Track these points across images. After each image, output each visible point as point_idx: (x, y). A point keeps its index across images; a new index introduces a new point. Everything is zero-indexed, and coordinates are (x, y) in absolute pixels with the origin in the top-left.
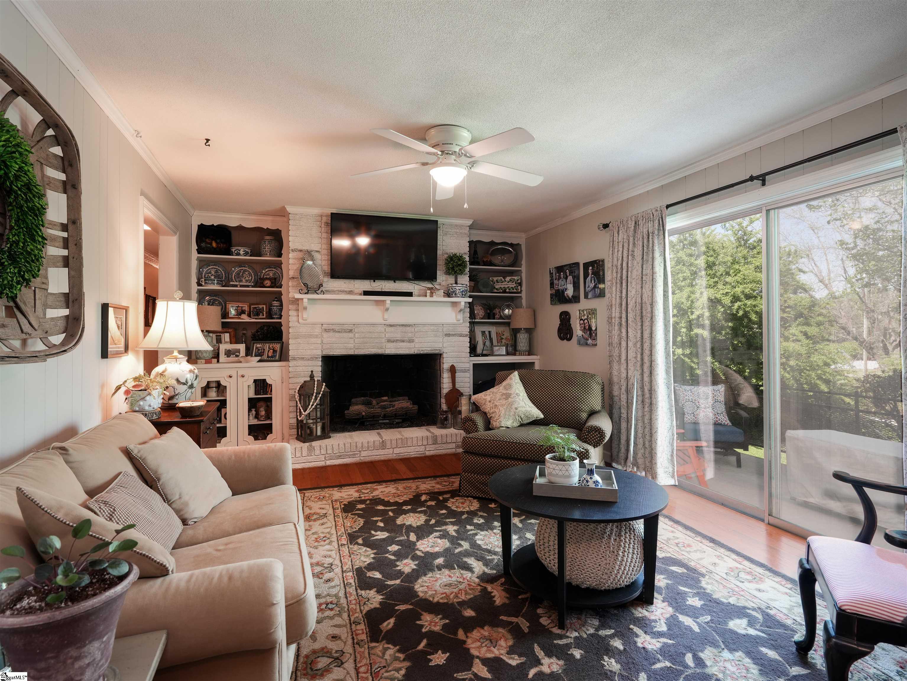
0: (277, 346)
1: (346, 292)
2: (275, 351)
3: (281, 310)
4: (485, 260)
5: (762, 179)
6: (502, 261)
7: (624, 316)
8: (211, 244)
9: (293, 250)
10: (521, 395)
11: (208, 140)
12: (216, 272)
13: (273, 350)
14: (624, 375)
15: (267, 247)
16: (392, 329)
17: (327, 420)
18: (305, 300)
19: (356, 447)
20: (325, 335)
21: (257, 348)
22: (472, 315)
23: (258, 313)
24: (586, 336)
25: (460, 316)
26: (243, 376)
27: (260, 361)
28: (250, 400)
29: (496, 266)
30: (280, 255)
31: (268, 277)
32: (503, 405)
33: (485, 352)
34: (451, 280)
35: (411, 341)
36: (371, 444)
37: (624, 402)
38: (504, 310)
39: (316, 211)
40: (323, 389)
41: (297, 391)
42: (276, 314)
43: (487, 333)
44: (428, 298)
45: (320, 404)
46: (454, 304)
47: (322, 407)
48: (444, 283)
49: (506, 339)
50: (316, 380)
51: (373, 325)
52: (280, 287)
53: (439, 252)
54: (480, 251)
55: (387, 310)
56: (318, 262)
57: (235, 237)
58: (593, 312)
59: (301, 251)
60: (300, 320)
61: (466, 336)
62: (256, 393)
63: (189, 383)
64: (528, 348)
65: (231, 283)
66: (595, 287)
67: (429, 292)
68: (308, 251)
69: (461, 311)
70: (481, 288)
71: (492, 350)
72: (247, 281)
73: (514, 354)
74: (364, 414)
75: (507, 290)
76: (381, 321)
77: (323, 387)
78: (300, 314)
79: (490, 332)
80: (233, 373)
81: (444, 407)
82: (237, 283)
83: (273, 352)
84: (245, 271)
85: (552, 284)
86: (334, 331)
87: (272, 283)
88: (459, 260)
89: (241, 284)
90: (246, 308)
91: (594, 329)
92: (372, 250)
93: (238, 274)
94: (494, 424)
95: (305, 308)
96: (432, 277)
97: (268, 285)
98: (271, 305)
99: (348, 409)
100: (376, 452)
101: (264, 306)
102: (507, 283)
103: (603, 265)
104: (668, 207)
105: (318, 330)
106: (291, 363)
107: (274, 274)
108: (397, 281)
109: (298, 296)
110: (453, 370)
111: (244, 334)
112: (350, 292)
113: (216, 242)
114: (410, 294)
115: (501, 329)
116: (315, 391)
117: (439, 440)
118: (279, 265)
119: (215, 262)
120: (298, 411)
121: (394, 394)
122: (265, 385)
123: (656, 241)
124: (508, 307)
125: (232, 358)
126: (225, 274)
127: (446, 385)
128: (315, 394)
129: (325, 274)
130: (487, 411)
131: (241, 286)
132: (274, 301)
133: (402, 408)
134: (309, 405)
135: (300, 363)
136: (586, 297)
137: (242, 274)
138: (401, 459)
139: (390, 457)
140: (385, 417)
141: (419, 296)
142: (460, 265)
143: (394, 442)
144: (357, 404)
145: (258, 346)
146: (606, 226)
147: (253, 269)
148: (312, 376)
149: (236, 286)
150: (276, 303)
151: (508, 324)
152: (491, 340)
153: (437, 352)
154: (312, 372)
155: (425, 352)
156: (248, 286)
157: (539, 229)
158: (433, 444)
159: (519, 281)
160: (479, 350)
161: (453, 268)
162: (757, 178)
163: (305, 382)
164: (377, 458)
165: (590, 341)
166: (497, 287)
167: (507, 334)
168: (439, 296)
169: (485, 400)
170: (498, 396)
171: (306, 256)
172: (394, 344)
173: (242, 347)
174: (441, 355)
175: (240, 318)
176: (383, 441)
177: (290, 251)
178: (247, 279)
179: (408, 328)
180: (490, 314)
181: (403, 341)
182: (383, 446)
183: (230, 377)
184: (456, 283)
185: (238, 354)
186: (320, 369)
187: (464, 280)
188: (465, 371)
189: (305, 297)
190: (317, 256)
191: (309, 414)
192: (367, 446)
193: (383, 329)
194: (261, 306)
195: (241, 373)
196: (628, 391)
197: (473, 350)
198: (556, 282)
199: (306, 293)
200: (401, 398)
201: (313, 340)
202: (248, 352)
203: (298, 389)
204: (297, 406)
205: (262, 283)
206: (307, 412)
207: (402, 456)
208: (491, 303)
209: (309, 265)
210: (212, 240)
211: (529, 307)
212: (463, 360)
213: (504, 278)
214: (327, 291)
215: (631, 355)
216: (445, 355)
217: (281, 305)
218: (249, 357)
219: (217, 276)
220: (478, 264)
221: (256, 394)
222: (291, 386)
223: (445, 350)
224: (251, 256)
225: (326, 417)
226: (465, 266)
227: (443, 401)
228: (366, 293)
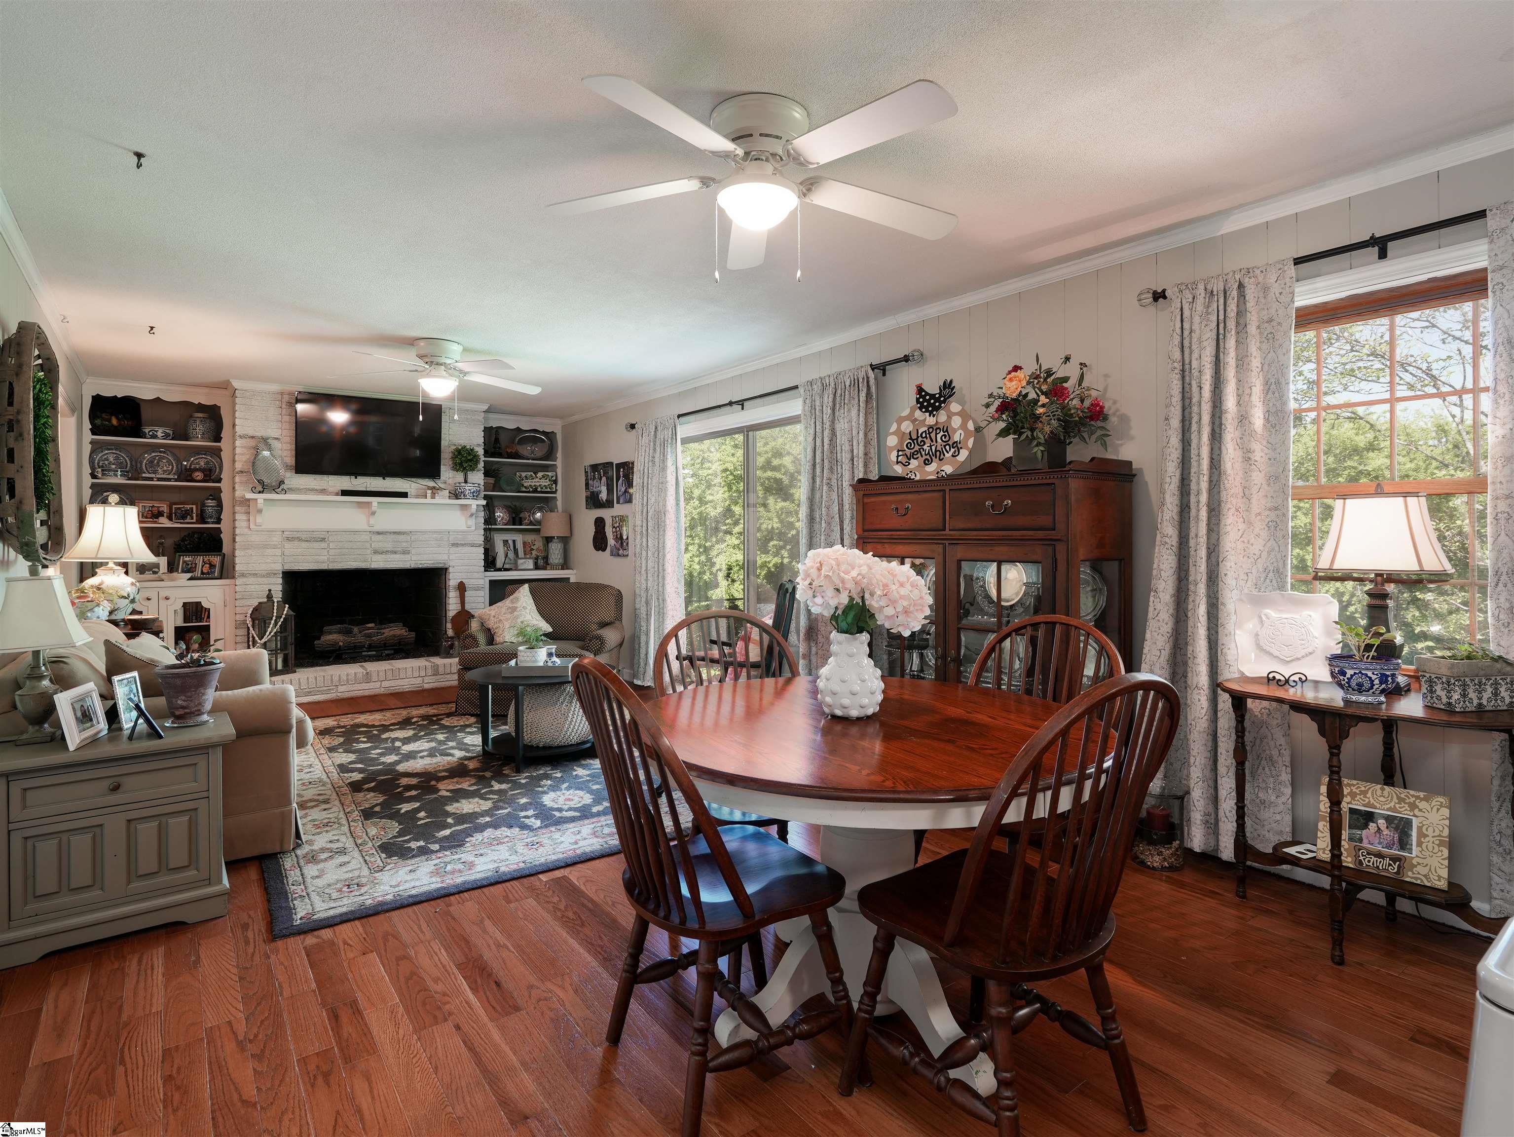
0: (216, 560)
1: (316, 490)
2: (212, 566)
3: (220, 512)
4: (509, 451)
5: (741, 403)
6: (533, 452)
7: (645, 525)
8: (110, 421)
9: (241, 437)
10: (529, 608)
11: (152, 328)
12: (117, 458)
13: (210, 564)
14: (644, 586)
15: (199, 428)
16: (380, 537)
17: (291, 651)
18: (260, 501)
19: (332, 680)
20: (287, 545)
21: (184, 562)
22: (490, 520)
23: (184, 515)
24: (618, 546)
25: (472, 522)
26: (167, 598)
27: (191, 579)
28: (177, 629)
29: (523, 458)
30: (218, 439)
31: (198, 467)
32: (507, 620)
33: (507, 566)
34: (460, 477)
35: (406, 552)
36: (352, 677)
37: (644, 615)
38: (534, 513)
39: (275, 388)
40: (285, 612)
41: (249, 615)
42: (211, 517)
43: (510, 542)
44: (429, 500)
45: (281, 632)
46: (464, 507)
47: (283, 635)
48: (450, 481)
49: (538, 549)
50: (275, 600)
51: (355, 532)
52: (219, 480)
53: (444, 443)
54: (503, 438)
55: (374, 513)
56: (278, 453)
57: (146, 413)
58: (622, 519)
59: (253, 437)
60: (252, 526)
61: (480, 546)
62: (186, 620)
63: (132, 597)
64: (561, 561)
65: (144, 475)
66: (626, 491)
67: (429, 492)
68: (263, 438)
69: (472, 515)
70: (504, 486)
71: (516, 563)
72: (165, 471)
73: (545, 568)
74: (341, 644)
75: (539, 489)
76: (365, 527)
77: (286, 609)
78: (251, 518)
79: (514, 541)
80: (153, 594)
81: (450, 633)
82: (153, 476)
83: (210, 568)
84: (162, 458)
85: (587, 485)
86: (300, 539)
87: (205, 476)
88: (469, 454)
89: (158, 476)
90: (165, 508)
91: (625, 537)
92: (352, 430)
93: (151, 462)
94: (498, 639)
95: (260, 511)
96: (434, 474)
97: (199, 478)
98: (203, 505)
99: (319, 639)
100: (359, 687)
101: (194, 507)
102: (539, 481)
103: (633, 468)
104: (679, 416)
105: (276, 539)
106: (239, 581)
107: (207, 463)
108: (387, 479)
109: (250, 495)
110: (462, 588)
111: (162, 544)
112: (323, 491)
113: (117, 418)
114: (404, 495)
115: (530, 538)
116: (275, 614)
117: (441, 670)
118: (217, 452)
119: (117, 446)
120: (251, 639)
121: (383, 620)
122: (199, 609)
123: (669, 450)
124: (540, 509)
125: (148, 575)
126: (131, 462)
127: (453, 606)
128: (274, 618)
129: (287, 467)
130: (490, 626)
131: (159, 479)
132: (208, 499)
133: (394, 636)
134: (265, 632)
135: (251, 580)
136: (618, 502)
137: (158, 463)
138: (391, 694)
139: (377, 691)
140: (370, 647)
141: (417, 496)
142: (470, 460)
143: (382, 674)
144: (330, 633)
145: (187, 559)
146: (633, 426)
147: (174, 455)
148: (270, 597)
149: (151, 479)
150: (210, 503)
151: (538, 531)
152: (516, 551)
153: (440, 566)
154: (270, 590)
155: (425, 566)
156: (169, 480)
157: (576, 418)
158: (434, 675)
159: (554, 478)
160: (499, 564)
161: (461, 464)
162: (737, 403)
163: (260, 603)
164: (360, 693)
165: (621, 552)
166: (525, 484)
167: (539, 544)
168: (443, 497)
169: (490, 615)
170: (503, 610)
171: (261, 446)
172: (383, 556)
173: (163, 561)
174: (446, 569)
175: (156, 522)
176: (367, 673)
177: (237, 438)
178: (165, 468)
179: (401, 537)
180: (516, 518)
181: (395, 553)
182: (368, 678)
183: (149, 599)
184: (466, 482)
185: (156, 570)
186: (280, 588)
187: (477, 478)
188: (477, 589)
189: (261, 498)
190: (276, 445)
191: (265, 643)
192: (345, 678)
193: (368, 538)
194: (188, 507)
195: (164, 593)
196: (647, 603)
197: (490, 563)
198: (591, 482)
199: (260, 492)
200: (392, 625)
201: (269, 551)
202: (172, 568)
203: (250, 612)
204: (249, 634)
205: (191, 475)
206: (263, 640)
207: (392, 690)
208: (517, 504)
209: (264, 457)
210: (112, 414)
211: (565, 511)
212: (476, 575)
213: (535, 473)
214: (290, 489)
215: (650, 564)
216: (451, 570)
217: (220, 505)
218: (175, 574)
219: (121, 465)
220: (500, 455)
221: (185, 622)
222: (238, 610)
223: (451, 564)
224: (172, 439)
225: (289, 647)
226: (477, 462)
227: (449, 625)
228: (345, 493)
